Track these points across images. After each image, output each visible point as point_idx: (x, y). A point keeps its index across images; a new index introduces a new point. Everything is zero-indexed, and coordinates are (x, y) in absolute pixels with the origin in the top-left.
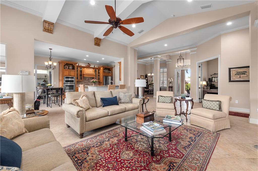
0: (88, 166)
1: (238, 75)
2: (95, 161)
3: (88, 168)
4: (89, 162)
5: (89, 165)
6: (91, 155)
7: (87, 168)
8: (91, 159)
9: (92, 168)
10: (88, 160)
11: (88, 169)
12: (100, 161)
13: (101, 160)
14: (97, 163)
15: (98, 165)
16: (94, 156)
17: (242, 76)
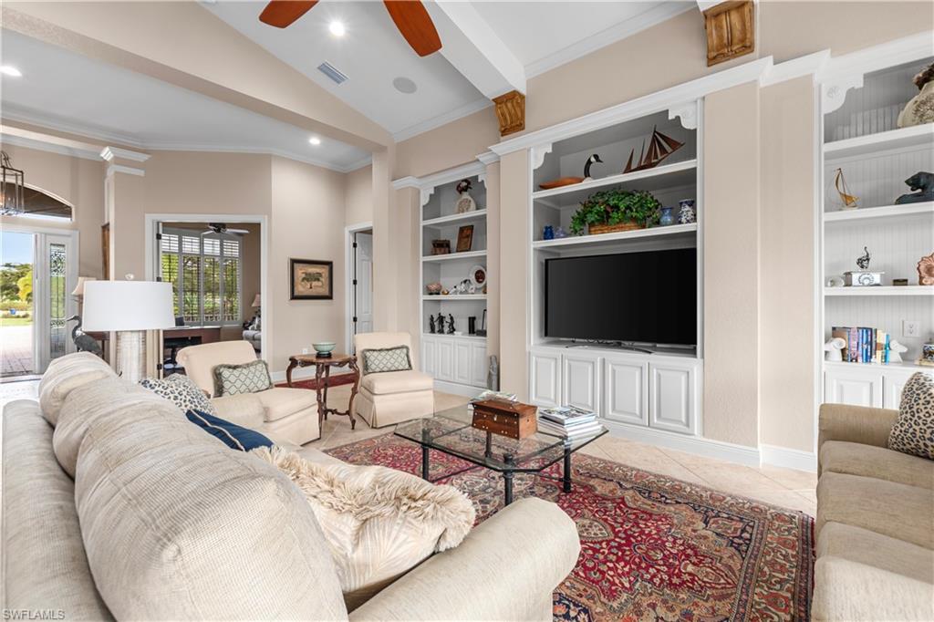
0: (701, 603)
1: (308, 280)
2: (668, 592)
3: (706, 601)
4: (685, 606)
5: (696, 604)
6: (646, 613)
7: (708, 605)
8: (667, 607)
9: (700, 591)
10: (678, 612)
11: (712, 599)
12: (657, 581)
13: (651, 579)
14: (671, 584)
15: (675, 580)
16: (645, 604)
17: (314, 283)
